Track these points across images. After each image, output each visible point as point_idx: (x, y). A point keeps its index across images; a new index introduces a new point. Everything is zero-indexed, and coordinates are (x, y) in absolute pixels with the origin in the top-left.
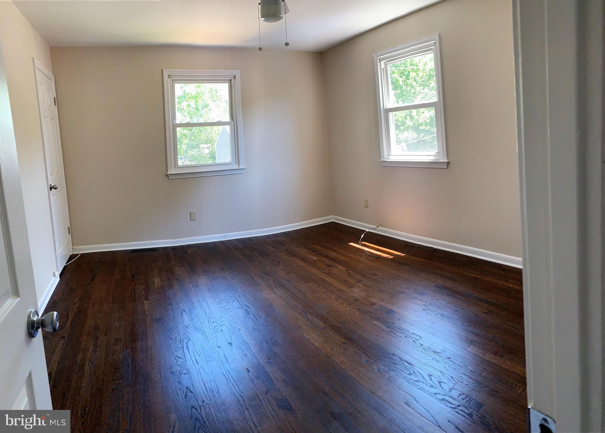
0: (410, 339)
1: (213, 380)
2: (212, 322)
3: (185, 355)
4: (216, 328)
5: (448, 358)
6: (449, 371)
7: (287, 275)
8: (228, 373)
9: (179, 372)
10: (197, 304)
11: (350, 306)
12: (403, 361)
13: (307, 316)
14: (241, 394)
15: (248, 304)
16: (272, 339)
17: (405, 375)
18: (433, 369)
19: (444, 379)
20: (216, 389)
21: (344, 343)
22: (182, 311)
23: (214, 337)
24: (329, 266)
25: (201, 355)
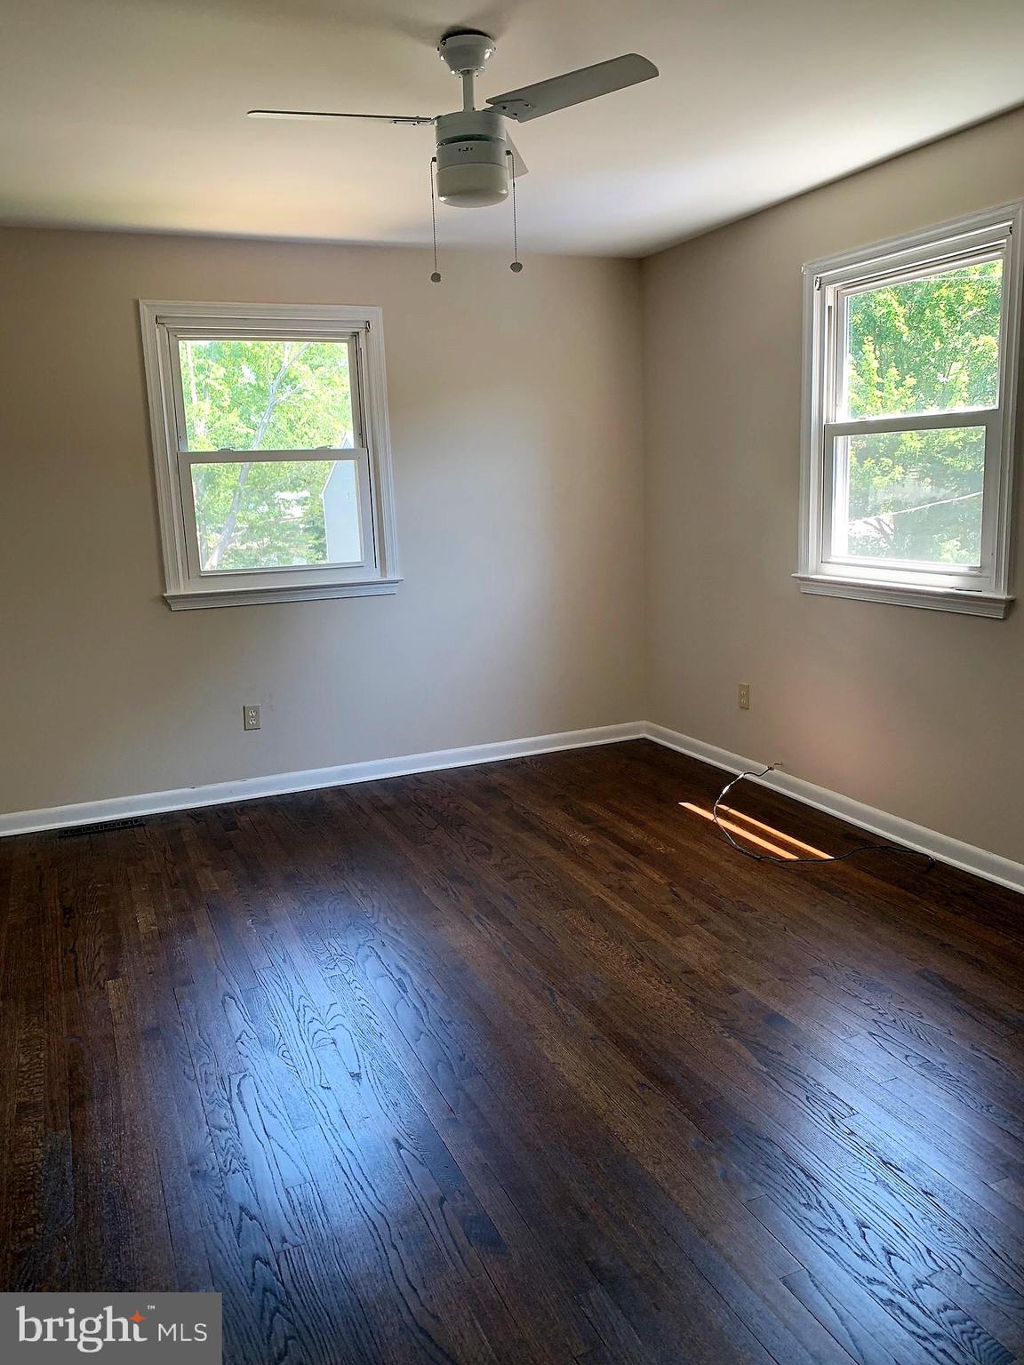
0: (820, 1109)
1: (309, 1178)
2: (308, 1018)
3: (236, 1120)
4: (320, 1035)
5: (926, 1193)
6: (921, 1231)
7: (507, 884)
8: (348, 1155)
9: (221, 1170)
10: (266, 975)
11: (669, 986)
12: (793, 1164)
13: (554, 1000)
14: (381, 1208)
15: (403, 965)
16: (462, 1059)
17: (796, 1205)
18: (875, 1209)
19: (901, 1247)
20: (318, 1201)
21: (641, 1085)
22: (224, 996)
23: (314, 1062)
24: (621, 866)
25: (277, 1114)
